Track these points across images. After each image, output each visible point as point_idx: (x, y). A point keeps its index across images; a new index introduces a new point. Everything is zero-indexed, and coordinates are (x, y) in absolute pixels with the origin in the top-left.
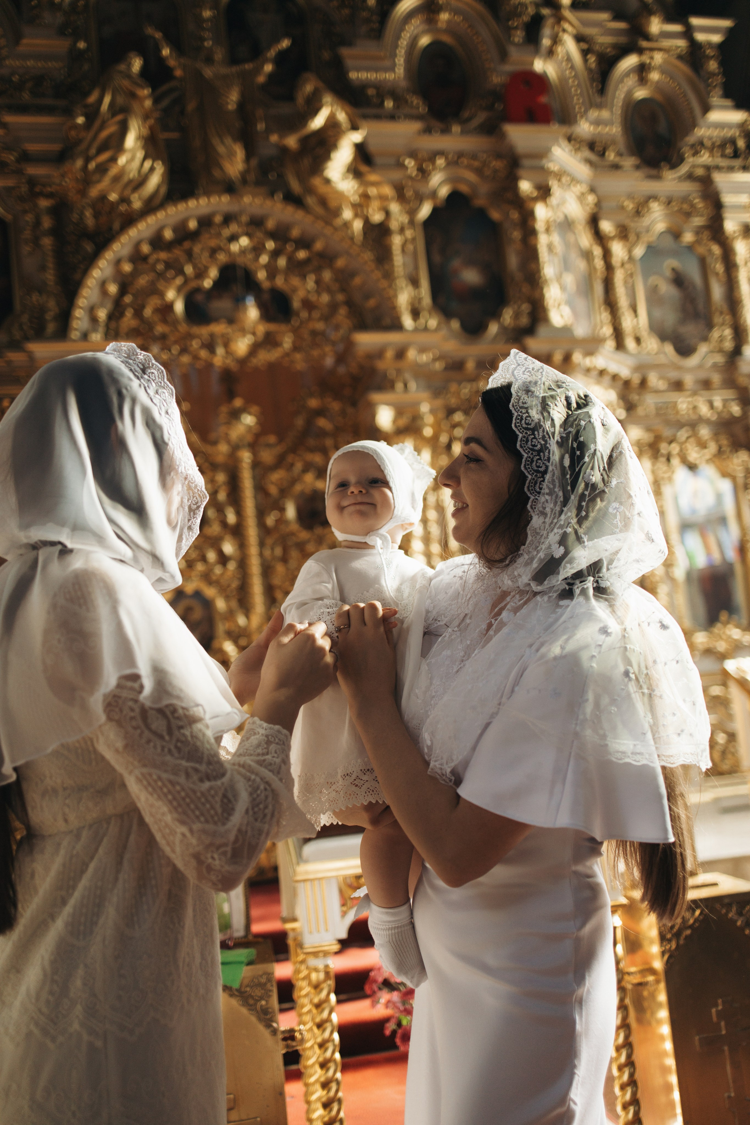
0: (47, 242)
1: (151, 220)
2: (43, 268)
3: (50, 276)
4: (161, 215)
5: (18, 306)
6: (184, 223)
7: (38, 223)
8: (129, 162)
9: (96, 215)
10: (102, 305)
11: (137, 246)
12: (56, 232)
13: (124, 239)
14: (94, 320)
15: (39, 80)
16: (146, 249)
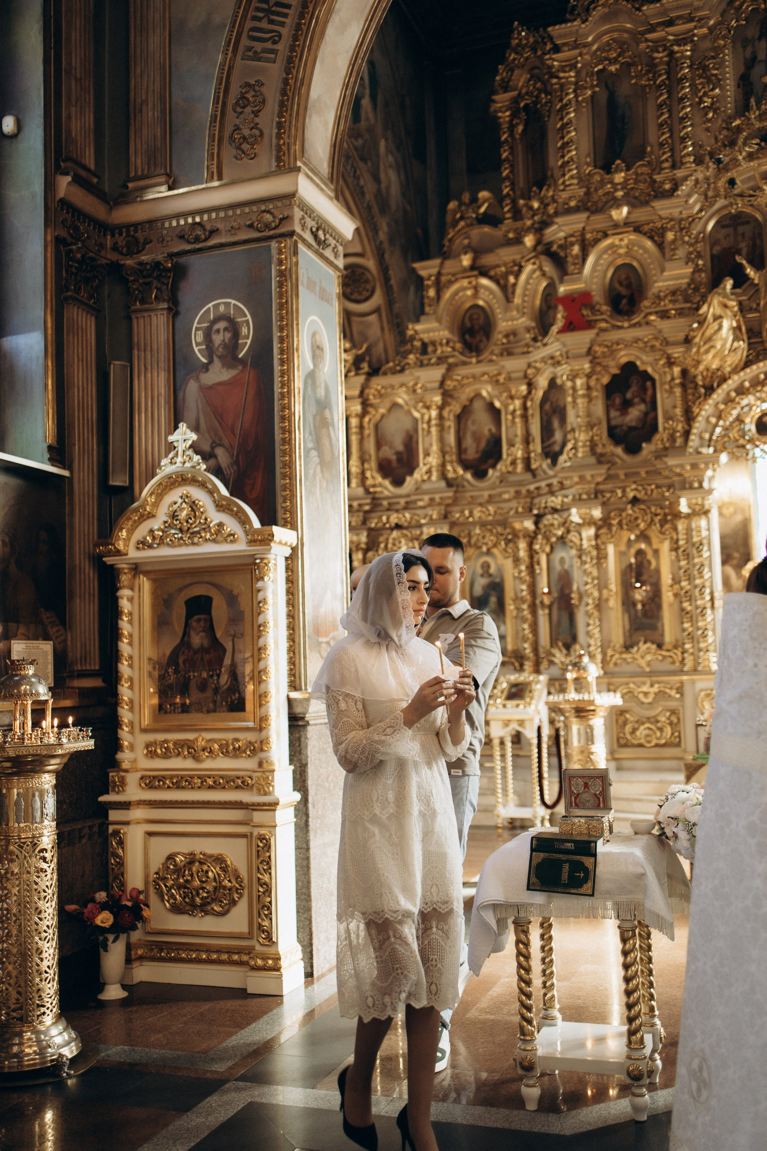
0: (678, 391)
1: (736, 377)
2: (675, 407)
3: (678, 411)
4: (742, 374)
5: (661, 428)
6: (757, 376)
7: (673, 379)
8: (723, 345)
9: (704, 378)
10: (706, 431)
11: (728, 394)
12: (683, 385)
13: (719, 391)
14: (701, 438)
15: (674, 293)
16: (733, 394)
